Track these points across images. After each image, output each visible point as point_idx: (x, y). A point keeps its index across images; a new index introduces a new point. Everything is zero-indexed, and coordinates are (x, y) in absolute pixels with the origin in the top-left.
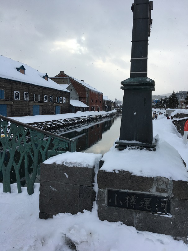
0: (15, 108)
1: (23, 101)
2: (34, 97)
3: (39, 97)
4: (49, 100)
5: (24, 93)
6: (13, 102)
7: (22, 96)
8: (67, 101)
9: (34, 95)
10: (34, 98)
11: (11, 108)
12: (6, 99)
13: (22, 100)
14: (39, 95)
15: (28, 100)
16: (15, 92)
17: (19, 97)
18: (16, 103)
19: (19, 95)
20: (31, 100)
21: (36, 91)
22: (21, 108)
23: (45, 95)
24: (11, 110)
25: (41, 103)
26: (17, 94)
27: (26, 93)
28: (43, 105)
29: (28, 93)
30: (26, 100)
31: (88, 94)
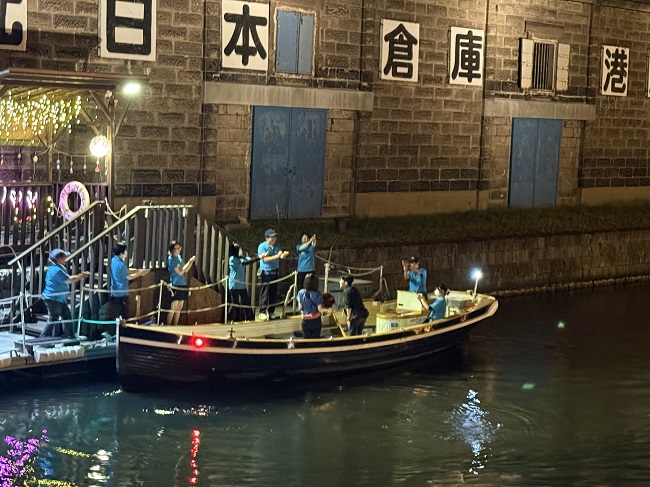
0: (382, 136)
1: (440, 92)
2: (528, 58)
3: (564, 62)
5: (455, 31)
6: (370, 98)
7: (439, 57)
9: (528, 47)
10: (527, 72)
11: (357, 136)
12: (321, 77)
13: (438, 80)
14: (564, 50)
15: (478, 82)
16: (389, 26)
17: (415, 61)
18: (395, 100)
19: (416, 49)
20: (502, 87)
21: (548, 18)
22: (424, 138)
23: (612, 49)
24: (357, 149)
25: (576, 105)
26: (401, 42)
27: (465, 31)
28: (590, 118)
29: (479, 33)
30: (461, 81)
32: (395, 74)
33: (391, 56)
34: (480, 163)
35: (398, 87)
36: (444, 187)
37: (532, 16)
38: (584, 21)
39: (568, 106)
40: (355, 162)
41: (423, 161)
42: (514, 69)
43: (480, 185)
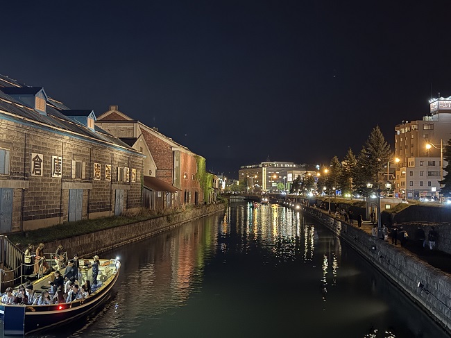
0: (31, 198)
1: (49, 180)
2: (74, 167)
3: (84, 169)
4: (103, 176)
5: (54, 157)
6: (27, 183)
7: (48, 167)
8: (139, 179)
9: (74, 163)
10: (73, 172)
11: (23, 199)
12: (12, 176)
13: (48, 176)
14: (84, 164)
15: (60, 176)
16: (34, 155)
17: (42, 169)
18: (35, 184)
19: (42, 164)
20: (67, 178)
21: (79, 153)
22: (44, 198)
23: (96, 164)
24: (23, 204)
25: (87, 184)
26: (37, 161)
27: (56, 157)
28: (91, 188)
29: (60, 158)
30: (55, 176)
31: (177, 160)
32: (35, 173)
33: (35, 167)
34: (61, 206)
35: (36, 179)
36: (49, 216)
37: (75, 152)
38: (89, 154)
39: (85, 184)
40: (22, 209)
41: (44, 207)
42: (69, 171)
43: (61, 215)
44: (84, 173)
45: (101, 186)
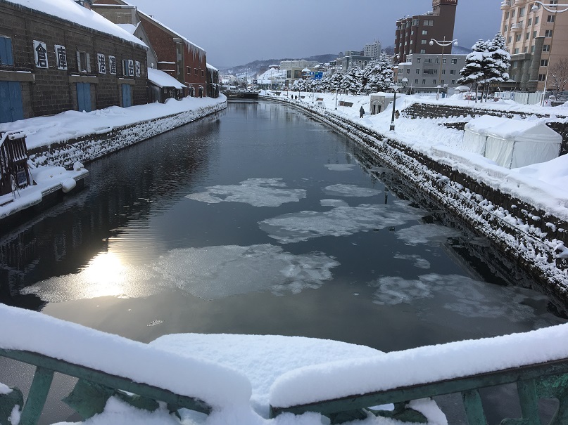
0: (39, 92)
1: (55, 73)
2: (79, 59)
3: (88, 61)
4: (108, 70)
5: (57, 47)
6: (34, 75)
7: (53, 58)
8: (143, 72)
9: (78, 54)
10: (79, 65)
11: (32, 94)
12: (17, 66)
13: (53, 68)
14: (88, 55)
15: (66, 68)
16: (36, 43)
17: (46, 60)
18: (42, 76)
19: (46, 54)
20: (73, 69)
21: (82, 43)
22: (53, 92)
23: (100, 55)
24: (32, 98)
26: (41, 51)
27: (59, 47)
28: (97, 82)
29: (63, 48)
30: (61, 68)
31: (179, 53)
32: (41, 65)
33: (39, 58)
34: (70, 101)
35: (42, 71)
38: (91, 44)
39: (91, 78)
40: (33, 103)
41: (54, 102)
42: (75, 63)
44: (89, 66)
45: (106, 80)
